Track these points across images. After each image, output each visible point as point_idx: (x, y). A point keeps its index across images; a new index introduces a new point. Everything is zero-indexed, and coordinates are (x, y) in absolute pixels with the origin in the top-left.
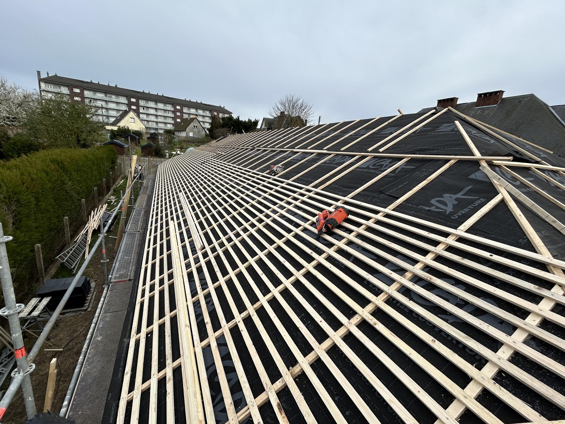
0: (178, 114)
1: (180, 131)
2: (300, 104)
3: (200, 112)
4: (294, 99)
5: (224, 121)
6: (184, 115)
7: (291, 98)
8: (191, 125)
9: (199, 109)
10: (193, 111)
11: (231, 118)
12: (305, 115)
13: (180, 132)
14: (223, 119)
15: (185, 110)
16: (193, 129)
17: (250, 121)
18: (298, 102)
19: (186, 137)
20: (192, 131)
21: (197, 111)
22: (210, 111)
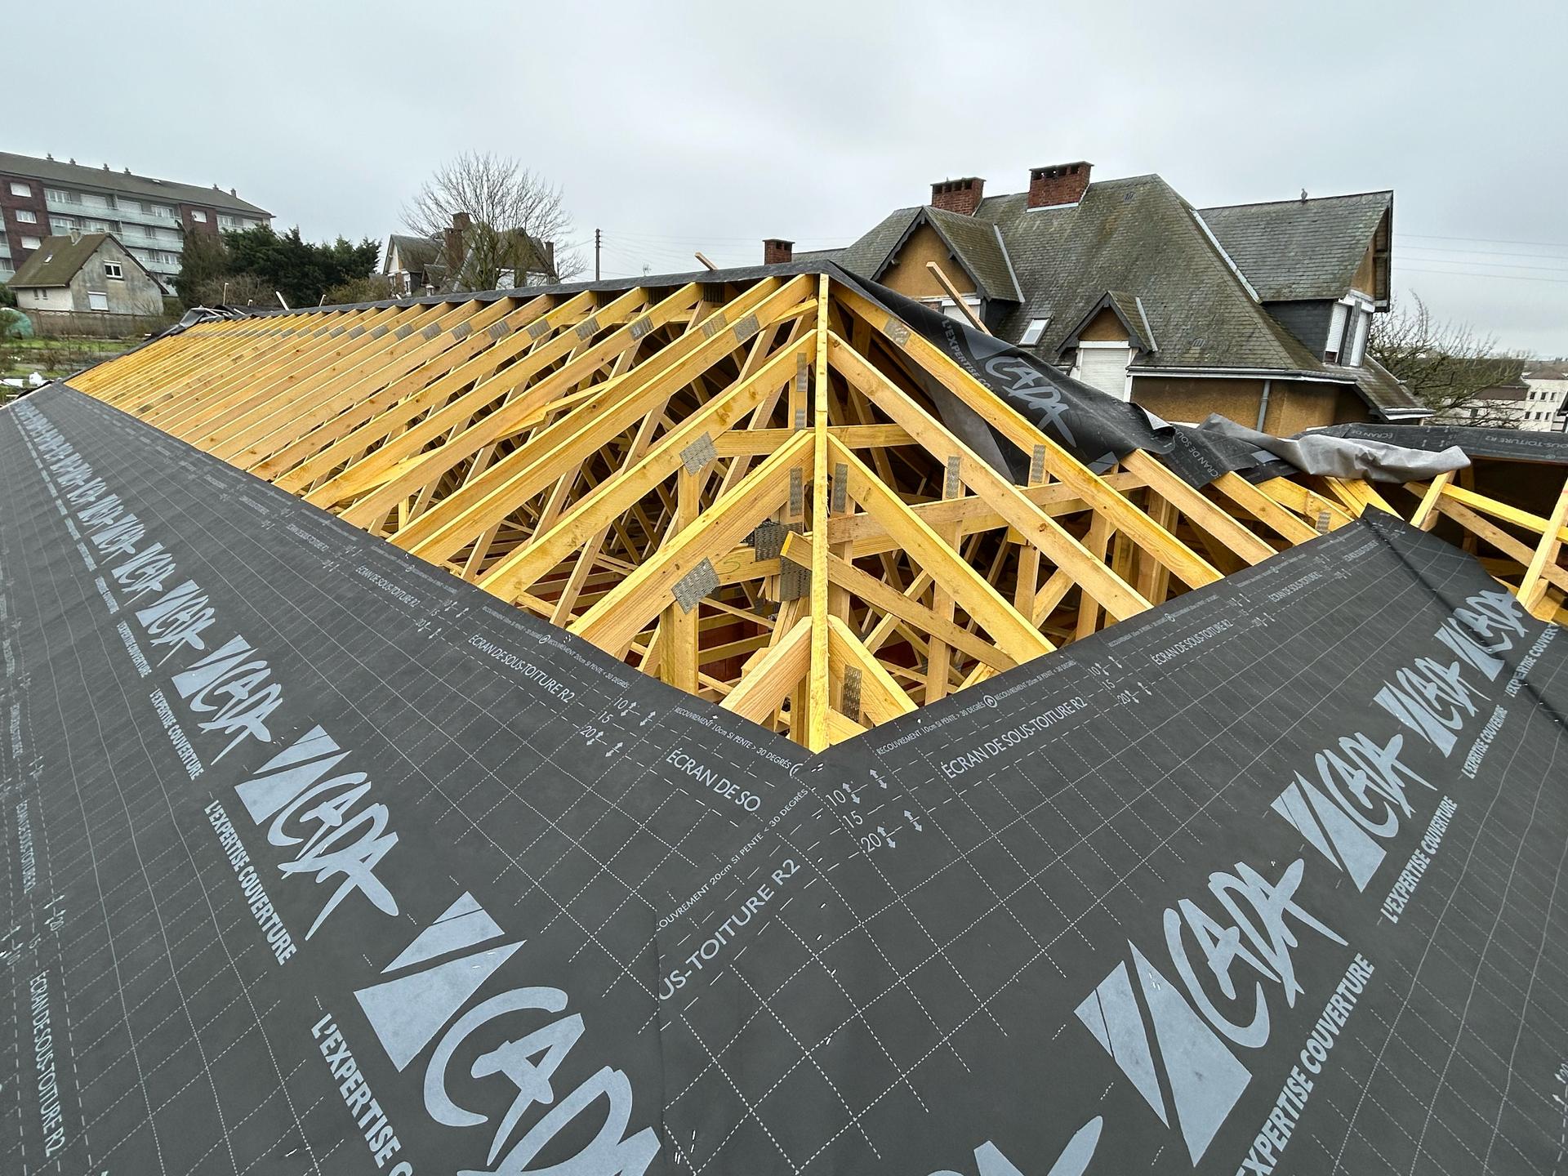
0: (26, 218)
1: (44, 290)
2: (515, 188)
3: (130, 211)
4: (493, 169)
5: (238, 249)
6: (53, 223)
7: (481, 168)
8: (94, 266)
9: (120, 197)
10: (93, 206)
11: (263, 238)
12: (542, 229)
13: (41, 295)
14: (233, 239)
15: (56, 202)
16: (103, 281)
17: (344, 246)
18: (509, 183)
19: (78, 313)
20: (99, 287)
21: (112, 205)
22: (175, 206)
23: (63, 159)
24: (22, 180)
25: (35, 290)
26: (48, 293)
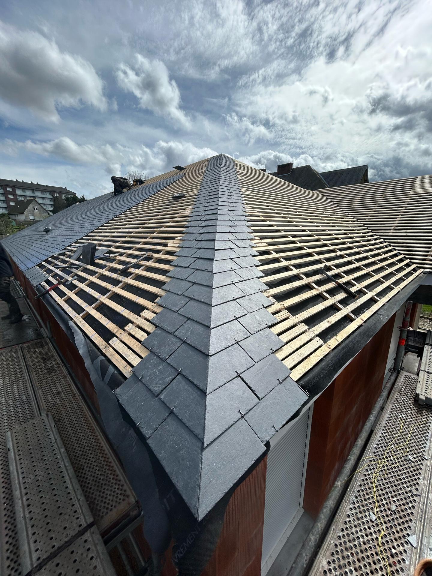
0: (10, 196)
1: (17, 214)
3: (38, 194)
6: (18, 197)
8: (30, 207)
9: (36, 190)
10: (28, 193)
11: (75, 198)
13: (16, 216)
14: (67, 199)
15: (19, 192)
19: (26, 220)
20: (32, 213)
21: (33, 192)
22: (50, 192)
23: (20, 180)
24: (9, 187)
25: (15, 214)
26: (18, 215)
